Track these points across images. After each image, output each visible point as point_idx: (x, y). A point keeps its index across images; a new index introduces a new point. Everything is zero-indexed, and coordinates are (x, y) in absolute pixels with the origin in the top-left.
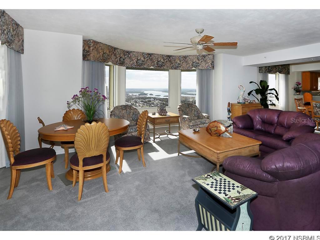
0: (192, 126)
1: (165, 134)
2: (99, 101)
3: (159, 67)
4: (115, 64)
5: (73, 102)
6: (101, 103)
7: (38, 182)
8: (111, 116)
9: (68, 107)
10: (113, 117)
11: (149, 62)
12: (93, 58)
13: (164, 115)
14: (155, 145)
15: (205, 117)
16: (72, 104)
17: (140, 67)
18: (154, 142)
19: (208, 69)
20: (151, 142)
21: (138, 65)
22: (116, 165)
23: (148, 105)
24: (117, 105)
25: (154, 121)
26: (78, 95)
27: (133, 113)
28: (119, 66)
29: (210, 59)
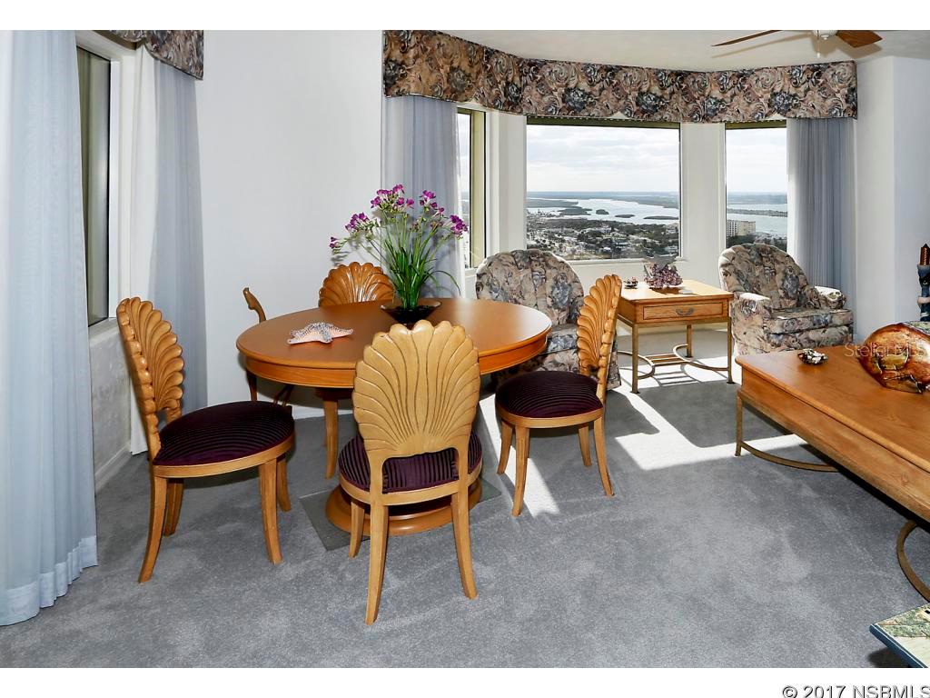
0: (779, 334)
1: (672, 361)
2: (440, 241)
3: (647, 115)
4: (490, 106)
5: (349, 240)
6: (444, 247)
7: (238, 525)
8: (478, 289)
9: (333, 260)
10: (485, 292)
11: (609, 97)
12: (417, 86)
13: (668, 290)
14: (637, 403)
15: (826, 300)
16: (346, 247)
17: (575, 113)
18: (635, 391)
19: (834, 118)
20: (624, 389)
21: (569, 109)
22: (499, 477)
23: (592, 248)
24: (497, 251)
25: (635, 311)
26: (369, 214)
27: (556, 281)
28: (504, 114)
29: (841, 81)
